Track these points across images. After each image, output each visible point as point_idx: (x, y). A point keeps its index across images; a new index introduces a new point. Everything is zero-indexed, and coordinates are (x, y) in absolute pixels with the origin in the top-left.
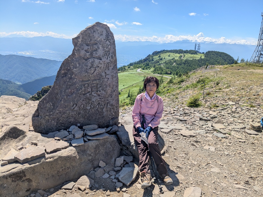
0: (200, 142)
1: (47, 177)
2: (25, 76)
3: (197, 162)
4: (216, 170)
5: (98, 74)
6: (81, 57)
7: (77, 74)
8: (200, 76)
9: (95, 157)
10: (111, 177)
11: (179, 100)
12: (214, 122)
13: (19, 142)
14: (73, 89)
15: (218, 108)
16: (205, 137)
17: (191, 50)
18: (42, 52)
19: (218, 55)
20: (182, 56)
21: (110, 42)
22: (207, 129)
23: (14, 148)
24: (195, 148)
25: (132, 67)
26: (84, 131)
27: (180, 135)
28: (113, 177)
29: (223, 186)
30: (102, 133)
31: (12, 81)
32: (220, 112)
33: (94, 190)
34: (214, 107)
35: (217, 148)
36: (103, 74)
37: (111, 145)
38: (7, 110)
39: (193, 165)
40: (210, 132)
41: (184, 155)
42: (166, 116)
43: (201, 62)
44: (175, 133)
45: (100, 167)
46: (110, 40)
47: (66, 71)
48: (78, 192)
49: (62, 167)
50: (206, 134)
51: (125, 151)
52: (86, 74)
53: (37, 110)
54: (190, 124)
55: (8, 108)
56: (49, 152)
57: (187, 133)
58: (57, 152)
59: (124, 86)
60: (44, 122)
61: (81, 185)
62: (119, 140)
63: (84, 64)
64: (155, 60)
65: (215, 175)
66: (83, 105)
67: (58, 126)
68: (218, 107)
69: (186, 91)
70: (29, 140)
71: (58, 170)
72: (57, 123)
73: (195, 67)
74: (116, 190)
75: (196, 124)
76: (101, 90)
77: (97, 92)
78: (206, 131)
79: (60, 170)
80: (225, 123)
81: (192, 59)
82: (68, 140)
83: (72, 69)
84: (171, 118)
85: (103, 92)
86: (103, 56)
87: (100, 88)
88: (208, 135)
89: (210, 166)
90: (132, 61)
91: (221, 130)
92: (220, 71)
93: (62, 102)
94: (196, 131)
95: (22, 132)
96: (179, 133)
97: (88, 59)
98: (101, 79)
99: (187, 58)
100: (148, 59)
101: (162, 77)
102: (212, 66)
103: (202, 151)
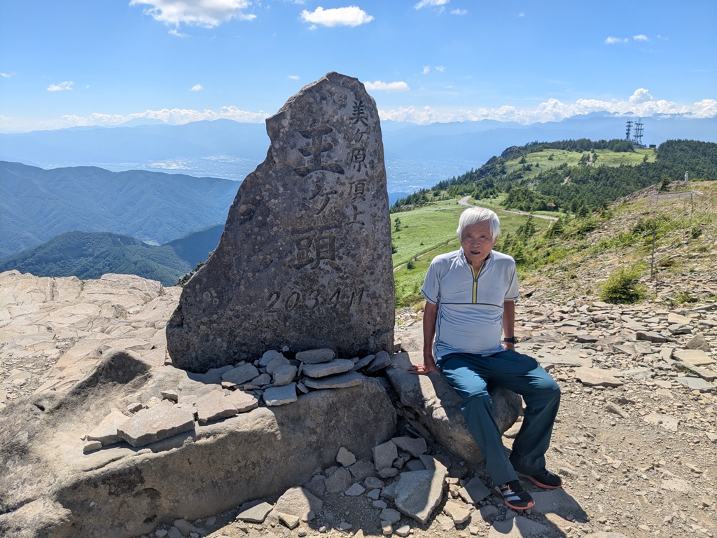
0: (634, 403)
1: (200, 487)
2: (168, 224)
3: (620, 462)
4: (678, 485)
5: (334, 211)
6: (288, 166)
7: (278, 212)
8: (643, 214)
9: (326, 437)
10: (370, 494)
11: (580, 281)
12: (681, 345)
13: (132, 392)
14: (270, 255)
15: (696, 306)
16: (651, 387)
17: (614, 140)
18: (209, 160)
19: (699, 151)
20: (588, 158)
21: (366, 125)
22: (656, 365)
23: (119, 408)
24: (617, 420)
25: (444, 193)
26: (298, 367)
27: (575, 380)
28: (374, 494)
29: (698, 532)
30: (345, 371)
31: (136, 237)
32: (701, 316)
33: (322, 528)
34: (682, 302)
35: (685, 422)
36: (349, 212)
37: (370, 405)
38: (114, 310)
39: (609, 470)
40: (665, 375)
41: (582, 439)
42: (537, 327)
43: (647, 173)
44: (559, 377)
45: (340, 465)
46: (366, 119)
47: (252, 207)
48: (278, 532)
49: (239, 461)
50: (651, 379)
51: (409, 423)
52: (303, 212)
53: (180, 308)
54: (605, 352)
55: (118, 305)
56: (204, 420)
57: (596, 375)
58: (226, 421)
59: (422, 244)
60: (195, 340)
61: (288, 511)
62: (393, 391)
63: (297, 187)
64: (510, 171)
65: (674, 500)
66: (295, 296)
67: (231, 351)
68: (695, 301)
69: (600, 257)
70: (156, 387)
71: (229, 468)
72: (229, 342)
73: (628, 187)
74: (382, 530)
75: (624, 350)
76: (343, 254)
77: (333, 259)
78: (653, 371)
79: (231, 468)
80: (714, 347)
81: (618, 165)
82: (256, 389)
83: (267, 201)
84: (552, 333)
85: (350, 260)
86: (347, 164)
87: (341, 251)
88: (658, 382)
89: (662, 473)
90: (445, 177)
91: (701, 370)
92: (703, 198)
93: (242, 288)
94: (623, 372)
95: (140, 366)
96: (572, 375)
97: (308, 171)
98: (343, 224)
99: (602, 163)
100: (490, 170)
101: (530, 219)
102: (678, 183)
103: (638, 430)
